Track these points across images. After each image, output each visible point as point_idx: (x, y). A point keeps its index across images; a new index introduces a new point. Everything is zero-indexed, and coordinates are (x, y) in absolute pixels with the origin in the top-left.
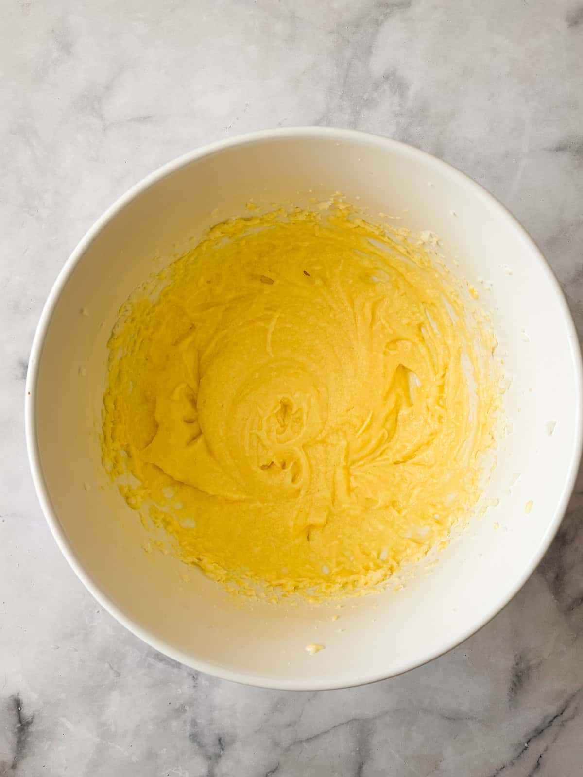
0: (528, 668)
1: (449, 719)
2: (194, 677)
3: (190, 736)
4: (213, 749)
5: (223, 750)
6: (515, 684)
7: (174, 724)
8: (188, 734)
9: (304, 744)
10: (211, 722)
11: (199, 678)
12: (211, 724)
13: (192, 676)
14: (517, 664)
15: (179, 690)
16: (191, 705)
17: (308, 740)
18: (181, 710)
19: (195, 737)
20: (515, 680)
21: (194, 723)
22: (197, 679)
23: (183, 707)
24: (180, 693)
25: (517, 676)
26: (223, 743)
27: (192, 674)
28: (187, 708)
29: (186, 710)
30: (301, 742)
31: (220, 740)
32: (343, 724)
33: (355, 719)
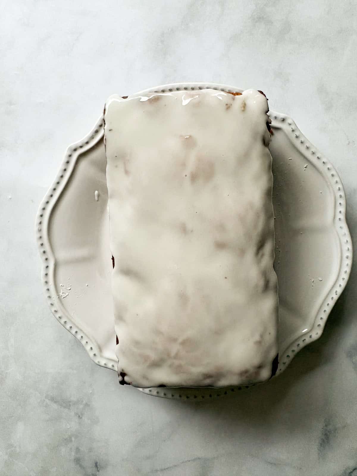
0: (335, 430)
1: (271, 464)
2: (79, 416)
3: (75, 459)
4: (91, 470)
5: (99, 471)
6: (323, 441)
7: (63, 450)
8: (73, 458)
9: (159, 473)
10: (91, 450)
11: (83, 418)
12: (91, 452)
13: (78, 416)
14: (326, 426)
15: (68, 425)
16: (76, 437)
17: (162, 470)
18: (68, 440)
19: (78, 461)
20: (323, 437)
21: (78, 450)
22: (81, 418)
23: (70, 438)
24: (69, 427)
25: (326, 434)
26: (98, 466)
27: (78, 414)
28: (73, 439)
29: (71, 441)
30: (157, 471)
31: (96, 464)
32: (189, 461)
33: (199, 458)
